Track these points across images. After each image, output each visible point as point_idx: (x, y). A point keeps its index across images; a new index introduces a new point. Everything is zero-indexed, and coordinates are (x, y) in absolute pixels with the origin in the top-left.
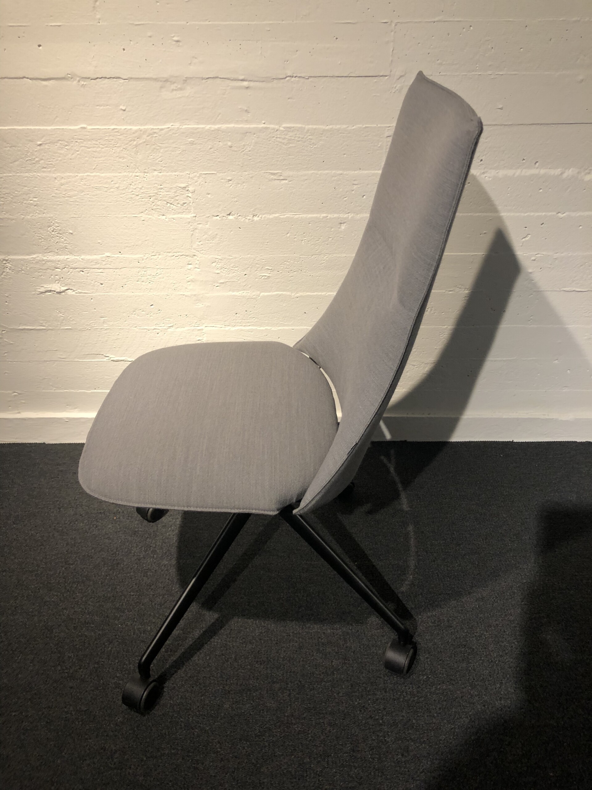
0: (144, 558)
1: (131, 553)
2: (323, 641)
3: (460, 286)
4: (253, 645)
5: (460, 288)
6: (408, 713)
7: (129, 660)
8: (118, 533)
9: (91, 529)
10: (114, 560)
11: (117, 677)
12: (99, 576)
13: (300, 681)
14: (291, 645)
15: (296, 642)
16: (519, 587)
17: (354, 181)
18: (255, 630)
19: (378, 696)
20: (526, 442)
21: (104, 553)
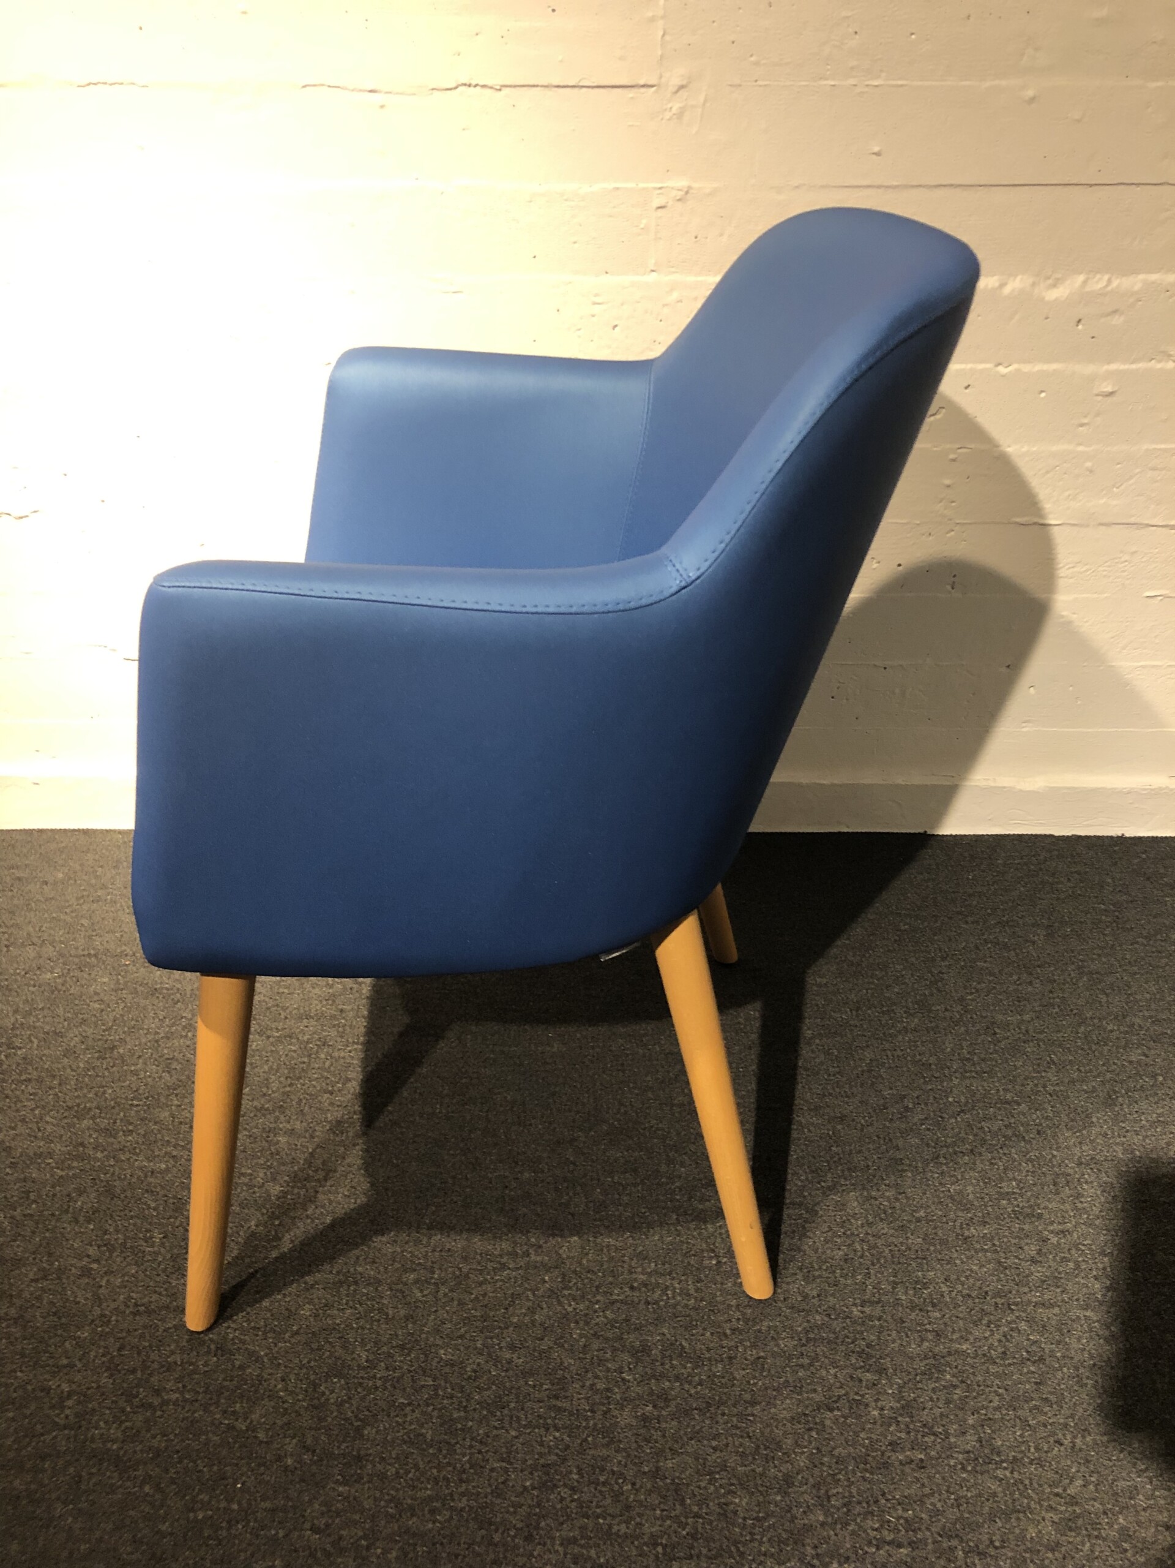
0: (168, 1038)
1: (142, 1029)
2: (513, 1193)
6: (674, 1328)
10: (106, 1041)
12: (75, 1071)
13: (460, 1269)
16: (917, 1097)
17: (596, 295)
19: (615, 1297)
20: (951, 835)
21: (86, 1028)
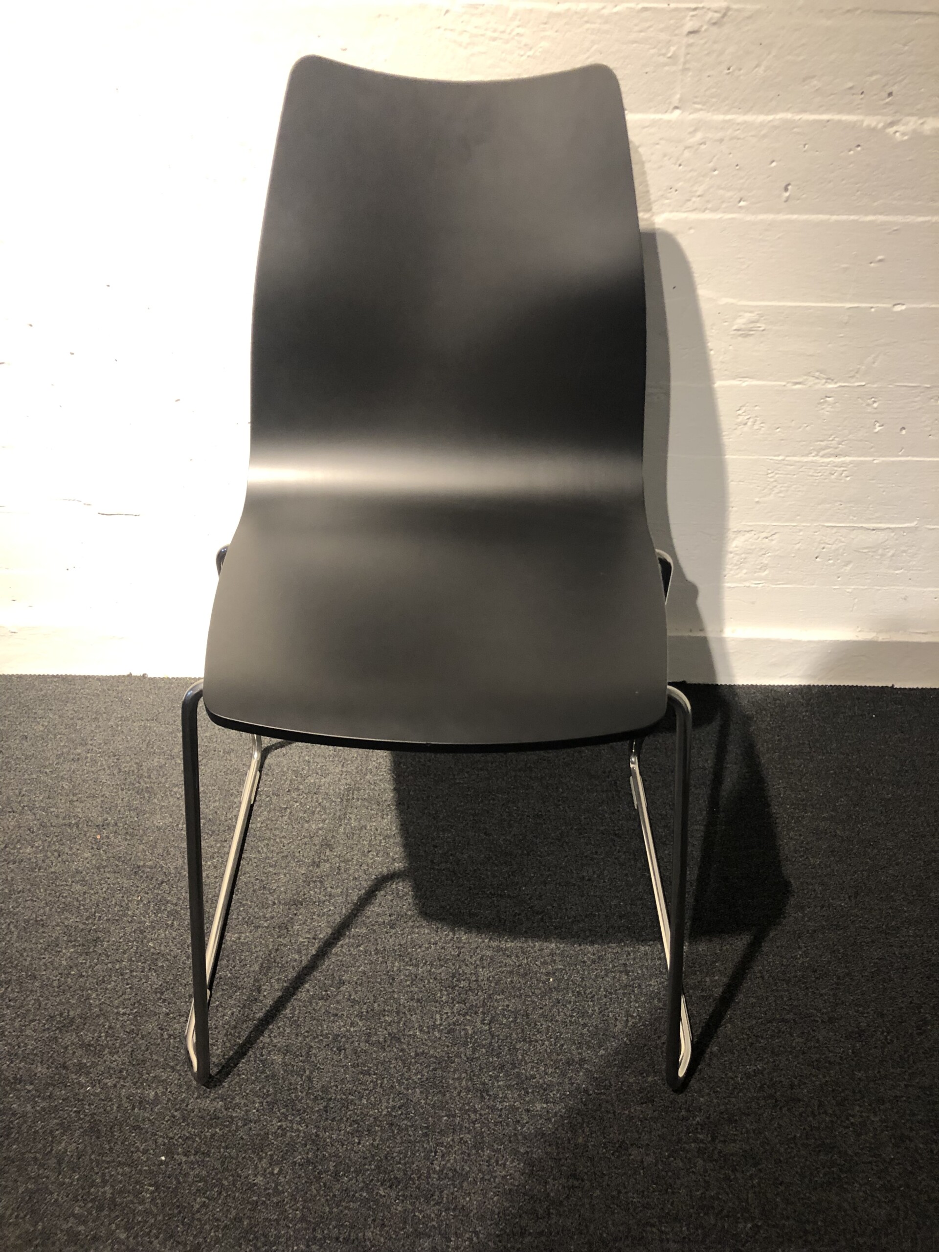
3: (817, 374)
4: (374, 1140)
5: (817, 378)
7: (104, 1175)
8: (102, 870)
9: (48, 861)
11: (74, 1215)
14: (457, 1138)
15: (469, 1132)
18: (381, 1101)
20: (918, 688)
